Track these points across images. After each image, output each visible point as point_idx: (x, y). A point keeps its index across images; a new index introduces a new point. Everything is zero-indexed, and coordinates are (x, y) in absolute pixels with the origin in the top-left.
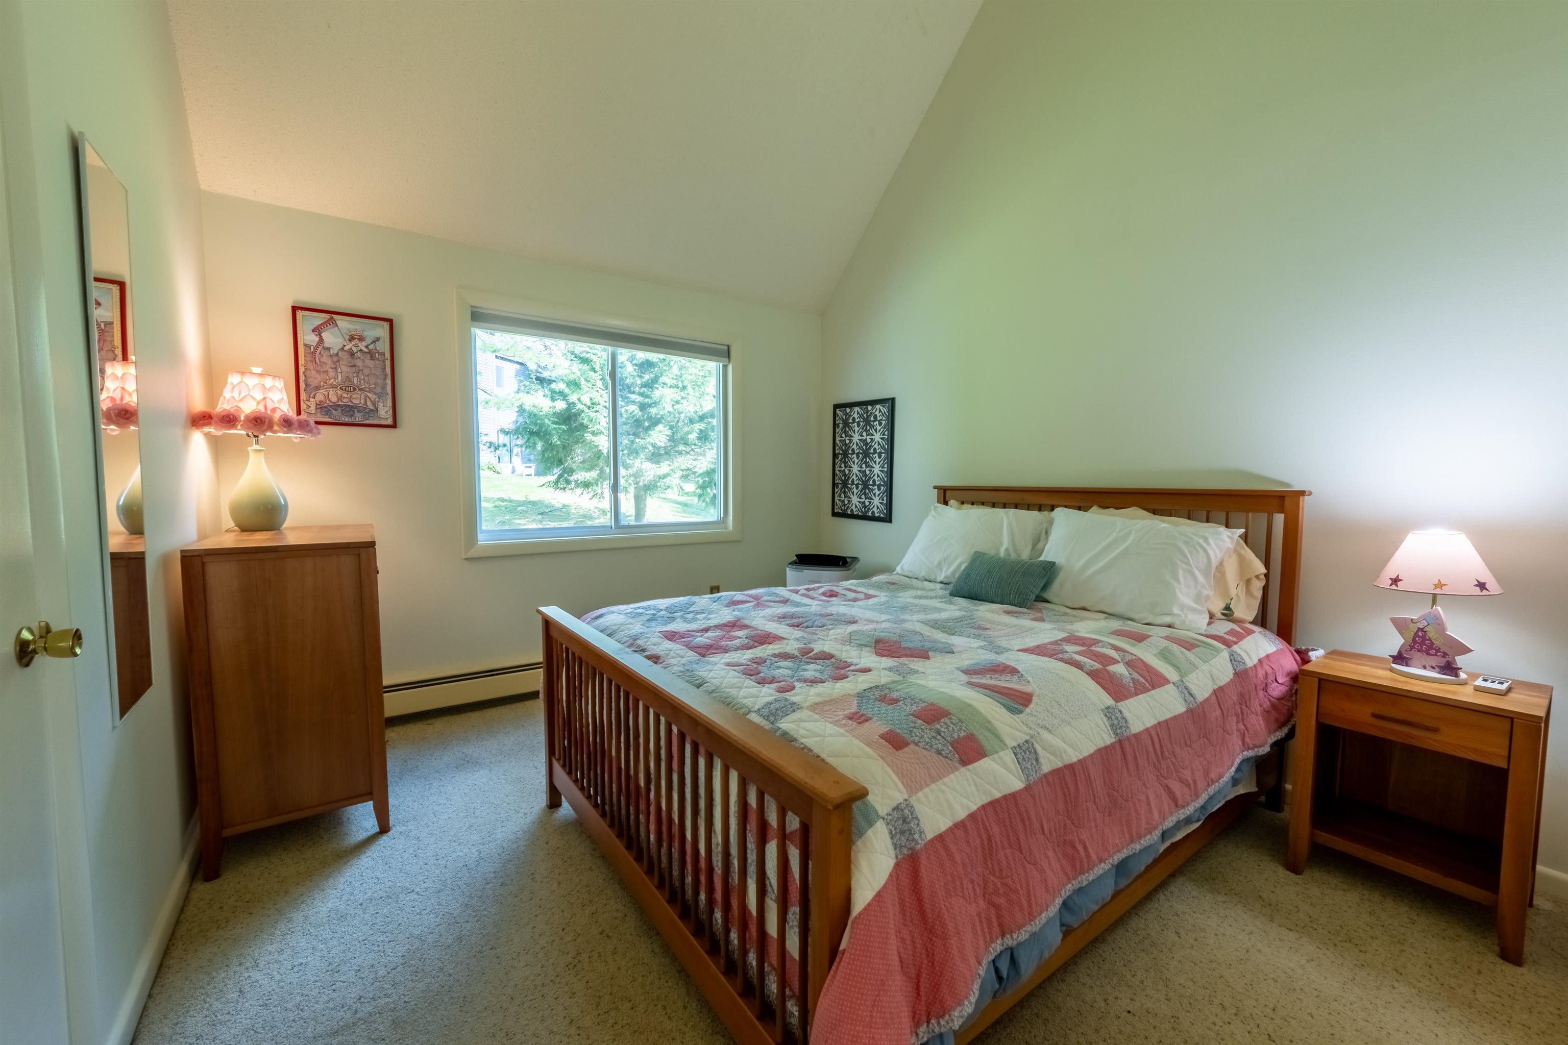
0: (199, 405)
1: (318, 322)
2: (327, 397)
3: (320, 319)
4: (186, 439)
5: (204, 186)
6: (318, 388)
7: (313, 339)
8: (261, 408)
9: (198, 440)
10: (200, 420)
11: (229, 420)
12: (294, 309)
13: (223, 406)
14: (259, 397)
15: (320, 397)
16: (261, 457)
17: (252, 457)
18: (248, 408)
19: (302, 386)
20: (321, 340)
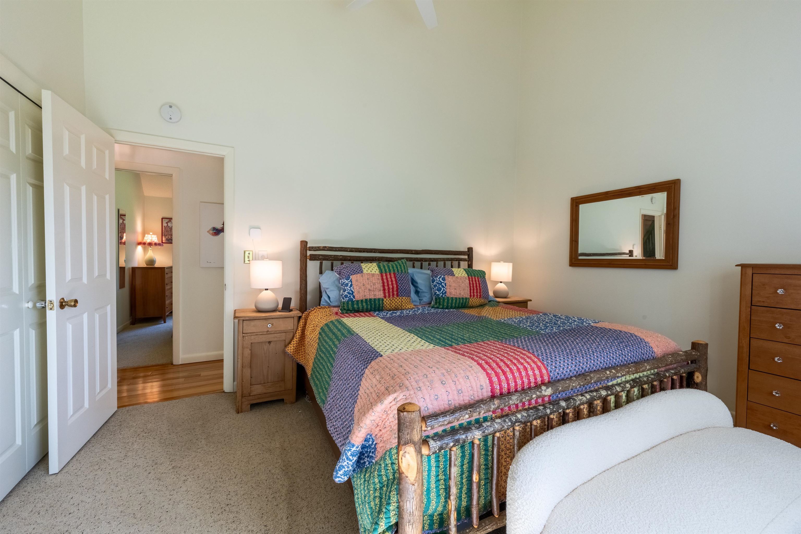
0: (140, 240)
1: (167, 221)
2: (168, 237)
3: (167, 220)
4: (136, 247)
5: (145, 195)
6: (166, 235)
7: (166, 225)
8: (151, 241)
9: (140, 248)
10: (139, 244)
11: (144, 244)
12: (162, 219)
13: (144, 241)
14: (151, 239)
15: (167, 237)
16: (151, 251)
17: (150, 251)
18: (148, 241)
19: (163, 235)
20: (168, 225)
